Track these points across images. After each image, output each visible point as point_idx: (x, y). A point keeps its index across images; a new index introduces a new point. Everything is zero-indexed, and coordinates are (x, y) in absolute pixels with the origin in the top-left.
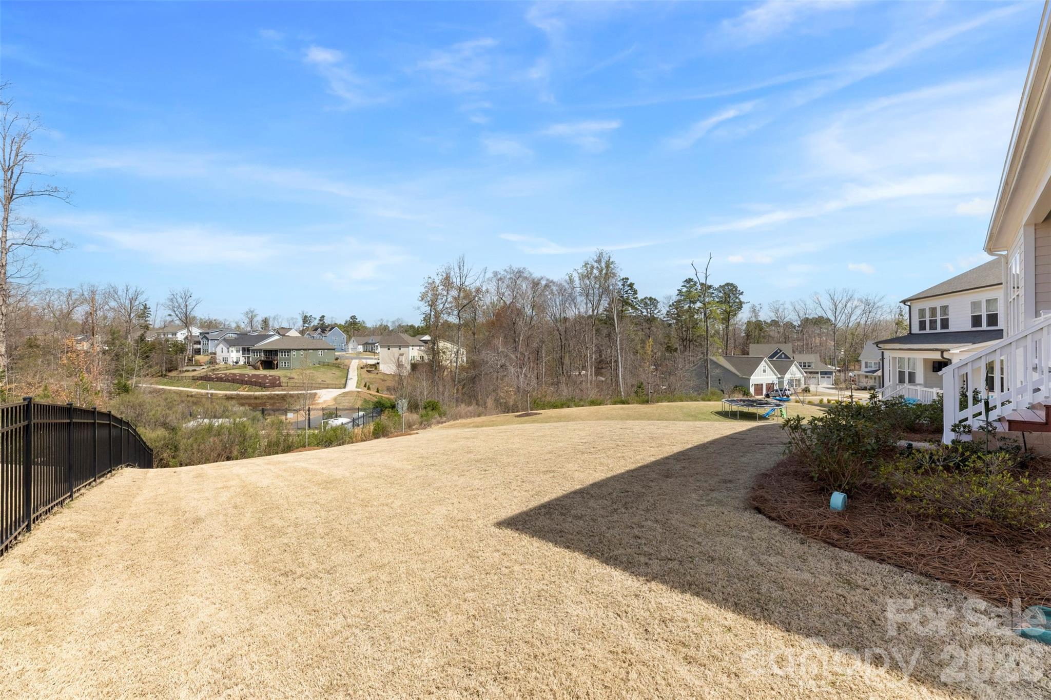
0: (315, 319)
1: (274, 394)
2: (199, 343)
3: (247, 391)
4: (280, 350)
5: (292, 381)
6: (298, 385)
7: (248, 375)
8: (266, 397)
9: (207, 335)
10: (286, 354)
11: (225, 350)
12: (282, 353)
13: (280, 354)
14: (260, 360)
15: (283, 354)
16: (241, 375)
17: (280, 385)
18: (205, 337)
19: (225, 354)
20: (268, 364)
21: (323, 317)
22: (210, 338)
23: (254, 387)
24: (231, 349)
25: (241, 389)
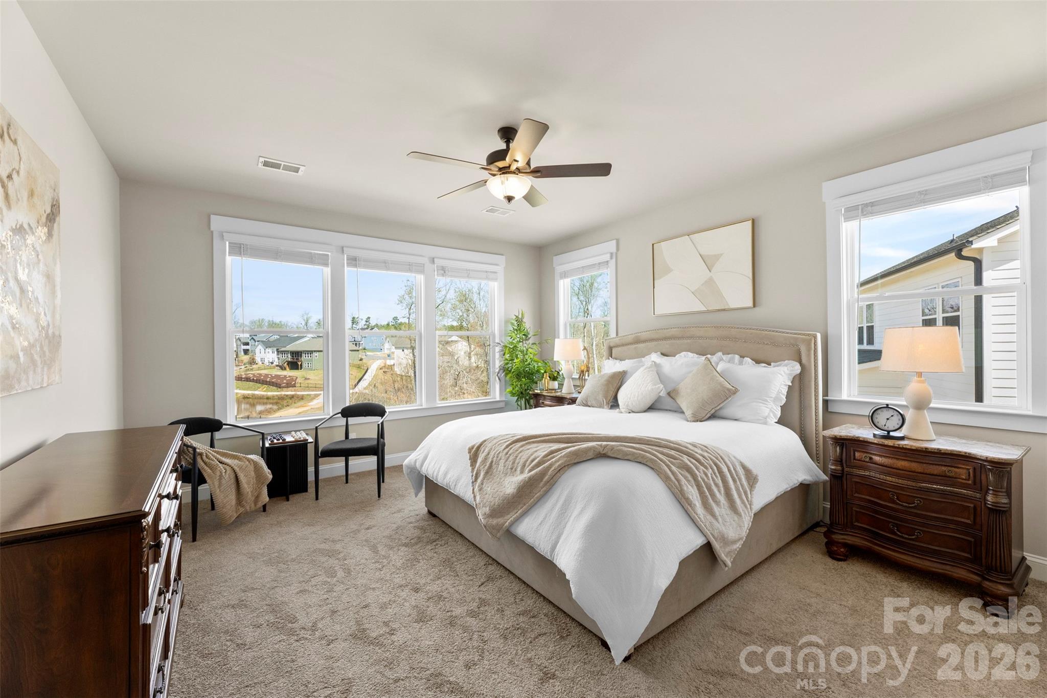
0: (362, 319)
1: (285, 395)
2: (247, 344)
3: (265, 391)
4: (304, 351)
5: (307, 381)
6: (311, 385)
7: (271, 375)
8: (276, 397)
9: (254, 337)
10: (309, 355)
11: (263, 350)
12: (305, 354)
13: (303, 355)
14: (287, 361)
15: (307, 355)
16: (267, 375)
17: (294, 386)
18: (252, 338)
19: (263, 355)
20: (294, 365)
21: (369, 318)
22: (256, 340)
23: (271, 386)
24: (267, 350)
25: (260, 389)
